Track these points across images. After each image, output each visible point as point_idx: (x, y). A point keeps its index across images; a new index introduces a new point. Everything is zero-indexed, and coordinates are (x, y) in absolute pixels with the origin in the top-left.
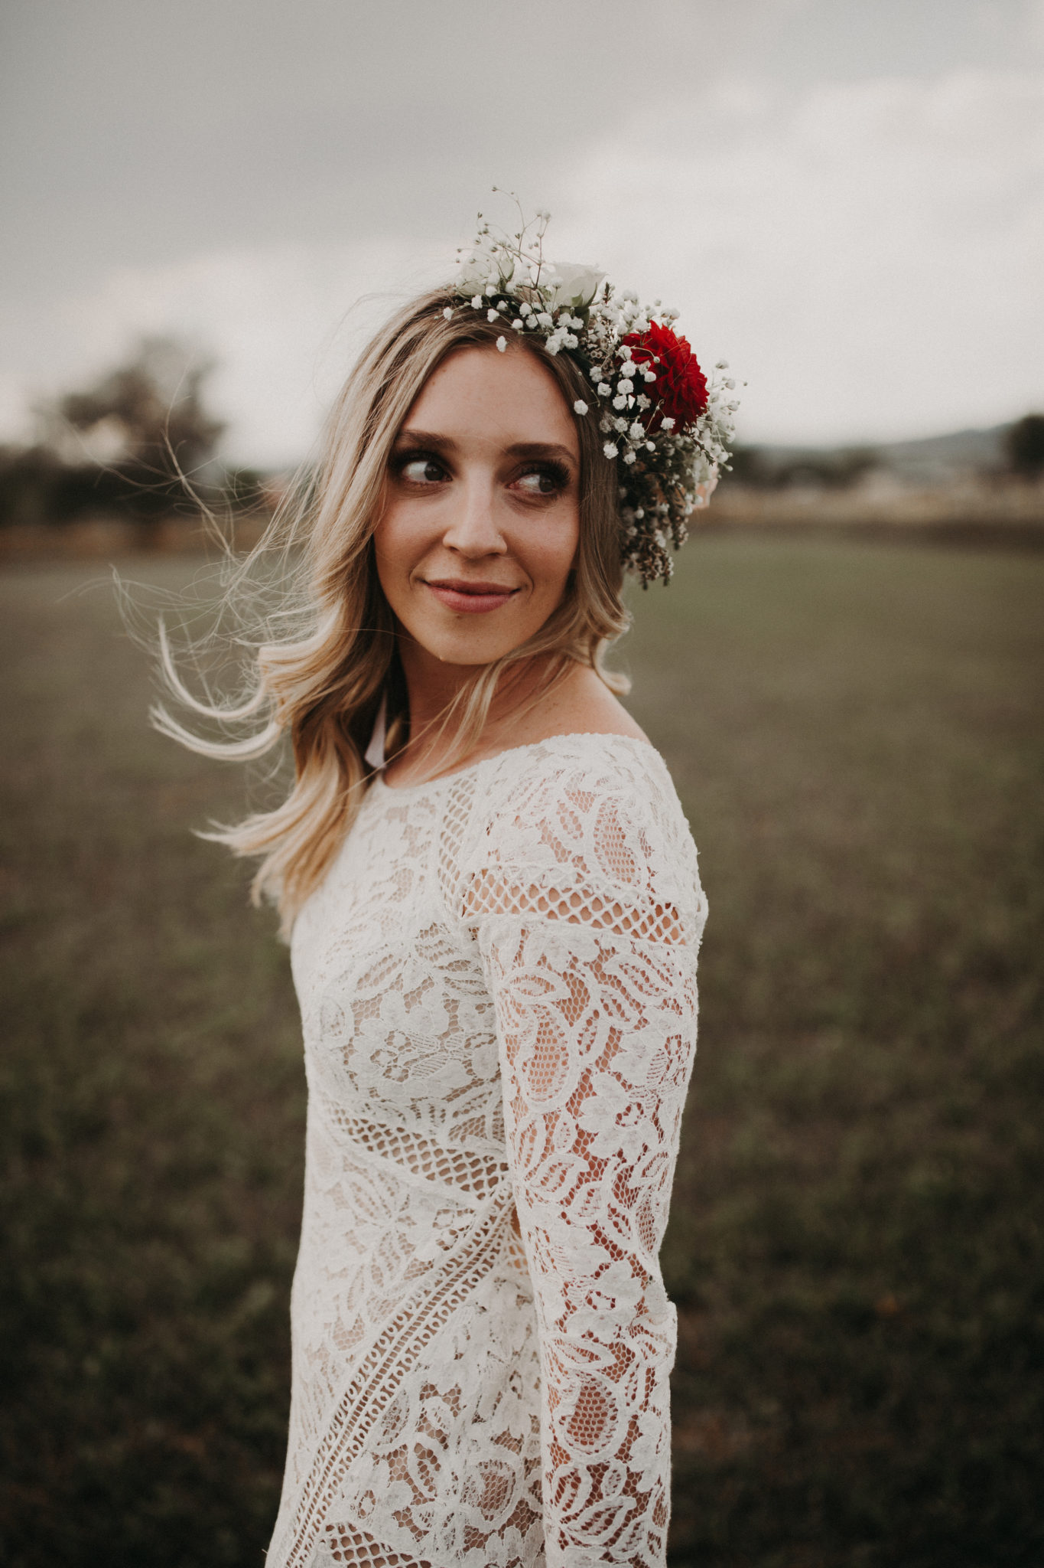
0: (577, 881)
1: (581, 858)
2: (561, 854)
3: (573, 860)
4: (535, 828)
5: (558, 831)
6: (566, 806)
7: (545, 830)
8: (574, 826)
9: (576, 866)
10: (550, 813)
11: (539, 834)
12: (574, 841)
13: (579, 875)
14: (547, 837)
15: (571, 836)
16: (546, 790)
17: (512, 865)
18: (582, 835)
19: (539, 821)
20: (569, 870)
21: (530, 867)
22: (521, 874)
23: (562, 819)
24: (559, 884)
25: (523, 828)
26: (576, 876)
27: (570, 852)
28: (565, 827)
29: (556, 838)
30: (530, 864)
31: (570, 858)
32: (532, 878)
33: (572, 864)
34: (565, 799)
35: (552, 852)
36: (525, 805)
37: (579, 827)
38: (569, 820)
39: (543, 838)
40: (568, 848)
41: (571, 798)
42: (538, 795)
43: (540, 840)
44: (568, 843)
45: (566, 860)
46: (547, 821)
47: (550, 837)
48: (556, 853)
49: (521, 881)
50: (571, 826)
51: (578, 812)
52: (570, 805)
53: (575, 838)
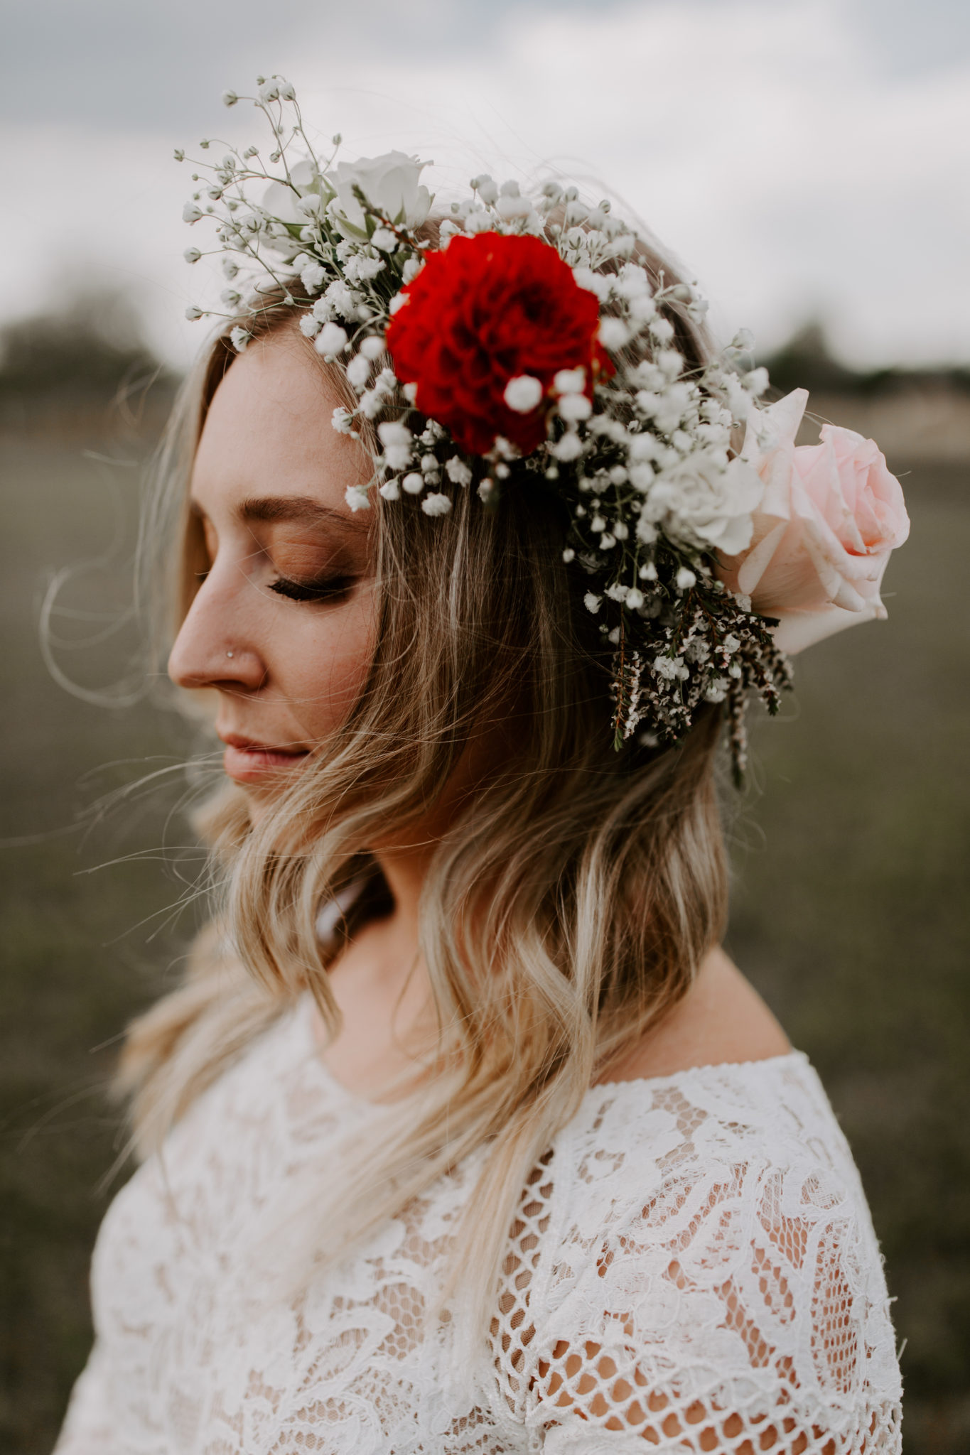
0: (780, 1402)
1: (789, 1361)
2: (759, 1351)
3: (778, 1364)
4: (713, 1296)
5: (755, 1309)
6: (767, 1255)
7: (732, 1302)
8: (782, 1299)
9: (782, 1375)
10: (740, 1267)
11: (720, 1310)
12: (782, 1327)
13: (784, 1392)
14: (735, 1317)
15: (777, 1318)
16: (728, 1215)
17: (660, 1353)
18: (793, 1315)
19: (720, 1283)
20: (769, 1380)
21: (695, 1368)
22: (677, 1375)
23: (763, 1283)
24: (749, 1408)
25: (687, 1288)
26: (779, 1394)
27: (772, 1350)
28: (768, 1300)
29: (750, 1323)
30: (700, 1362)
31: (773, 1359)
32: (697, 1391)
33: (775, 1373)
34: (763, 1239)
35: (743, 1347)
36: (685, 1238)
37: (789, 1300)
38: (774, 1286)
39: (729, 1318)
40: (770, 1342)
41: (773, 1238)
42: (711, 1224)
43: (723, 1321)
44: (771, 1333)
45: (766, 1364)
46: (735, 1283)
47: (740, 1317)
48: (751, 1349)
49: (677, 1388)
50: (778, 1299)
51: (788, 1270)
52: (774, 1253)
53: (783, 1322)
